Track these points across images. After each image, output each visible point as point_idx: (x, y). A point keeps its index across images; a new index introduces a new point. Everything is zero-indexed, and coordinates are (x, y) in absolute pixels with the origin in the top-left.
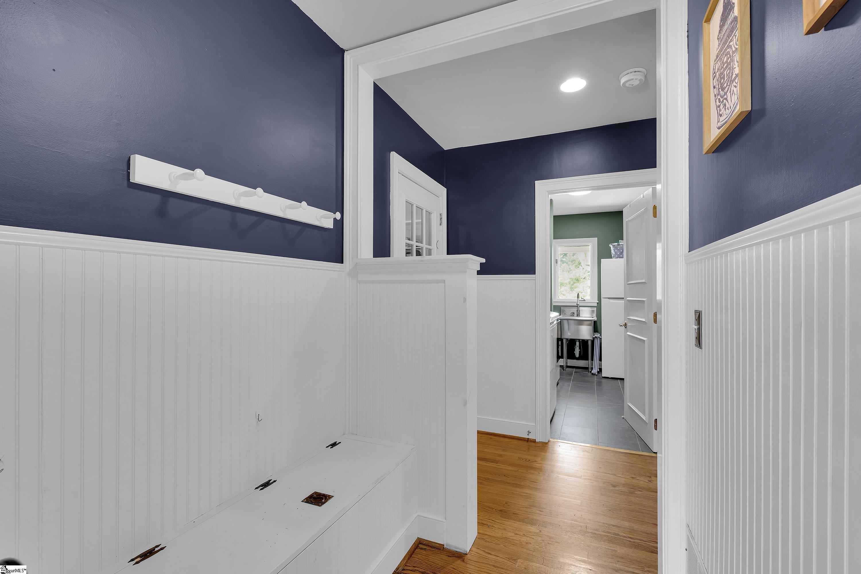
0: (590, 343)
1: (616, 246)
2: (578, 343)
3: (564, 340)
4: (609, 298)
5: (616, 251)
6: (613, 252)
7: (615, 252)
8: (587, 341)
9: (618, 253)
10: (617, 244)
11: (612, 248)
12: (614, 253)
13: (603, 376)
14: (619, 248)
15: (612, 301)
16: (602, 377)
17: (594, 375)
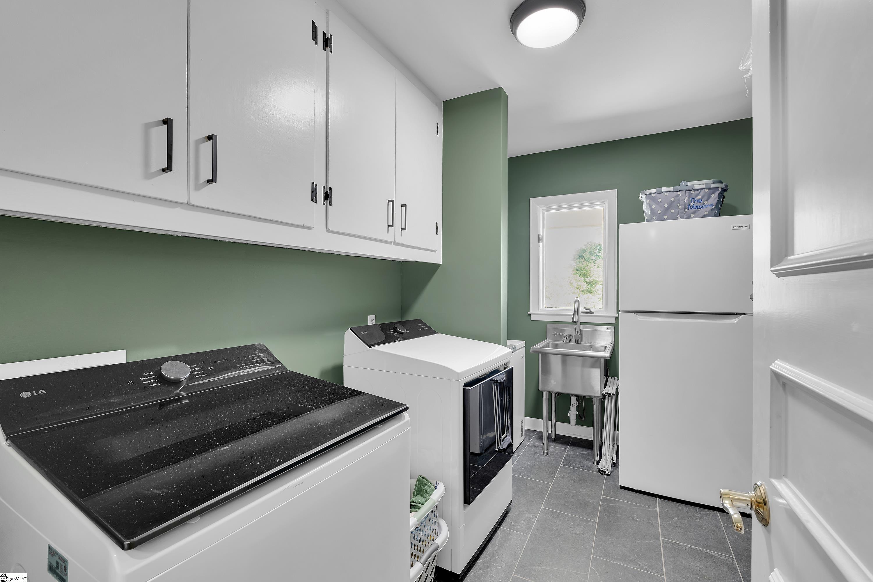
0: (596, 403)
1: (653, 195)
2: (573, 400)
3: (544, 393)
4: (636, 312)
5: (653, 207)
6: (646, 210)
7: (652, 209)
8: (591, 399)
9: (659, 212)
10: (655, 190)
11: (645, 203)
12: (650, 212)
13: (621, 484)
14: (660, 200)
15: (642, 318)
16: (619, 487)
17: (602, 474)
